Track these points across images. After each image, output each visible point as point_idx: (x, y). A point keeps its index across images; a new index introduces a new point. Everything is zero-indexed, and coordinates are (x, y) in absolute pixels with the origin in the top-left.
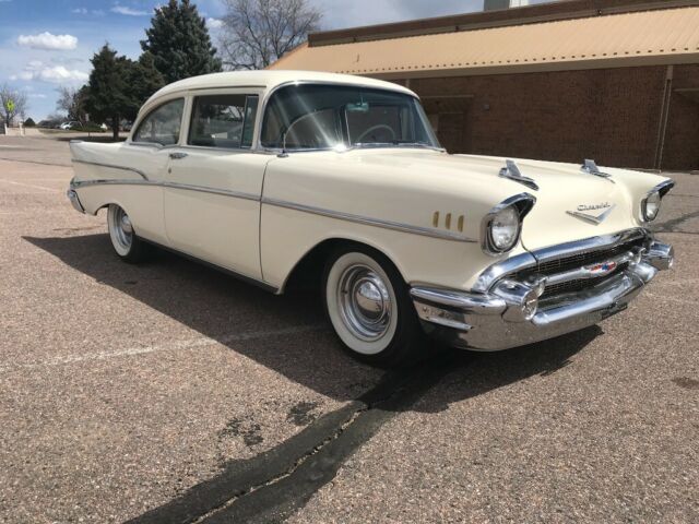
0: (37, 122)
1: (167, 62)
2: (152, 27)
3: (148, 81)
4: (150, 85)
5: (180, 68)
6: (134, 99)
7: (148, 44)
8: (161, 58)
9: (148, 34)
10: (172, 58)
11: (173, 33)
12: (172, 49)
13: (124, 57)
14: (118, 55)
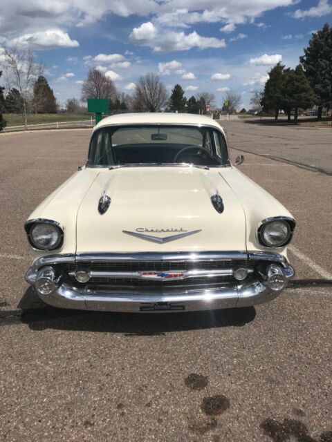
0: (247, 110)
1: (314, 69)
2: (309, 46)
3: (296, 84)
4: (298, 86)
5: (323, 72)
6: (287, 96)
7: (305, 58)
8: (312, 67)
9: (305, 51)
10: (318, 66)
11: (322, 49)
12: (319, 60)
13: (289, 69)
14: (286, 68)
